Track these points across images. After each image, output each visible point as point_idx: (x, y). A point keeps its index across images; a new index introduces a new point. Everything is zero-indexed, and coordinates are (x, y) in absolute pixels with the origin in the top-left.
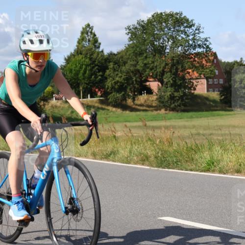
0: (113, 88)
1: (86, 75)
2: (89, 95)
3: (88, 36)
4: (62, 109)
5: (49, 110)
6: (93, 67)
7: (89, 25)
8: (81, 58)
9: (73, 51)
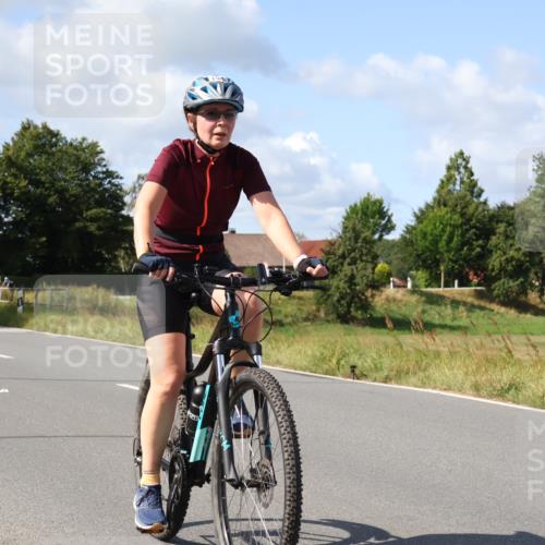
0: (502, 269)
1: (453, 245)
2: (456, 282)
3: (460, 173)
4: (405, 305)
5: (382, 305)
6: (467, 230)
7: (462, 153)
8: (444, 212)
9: (430, 200)
